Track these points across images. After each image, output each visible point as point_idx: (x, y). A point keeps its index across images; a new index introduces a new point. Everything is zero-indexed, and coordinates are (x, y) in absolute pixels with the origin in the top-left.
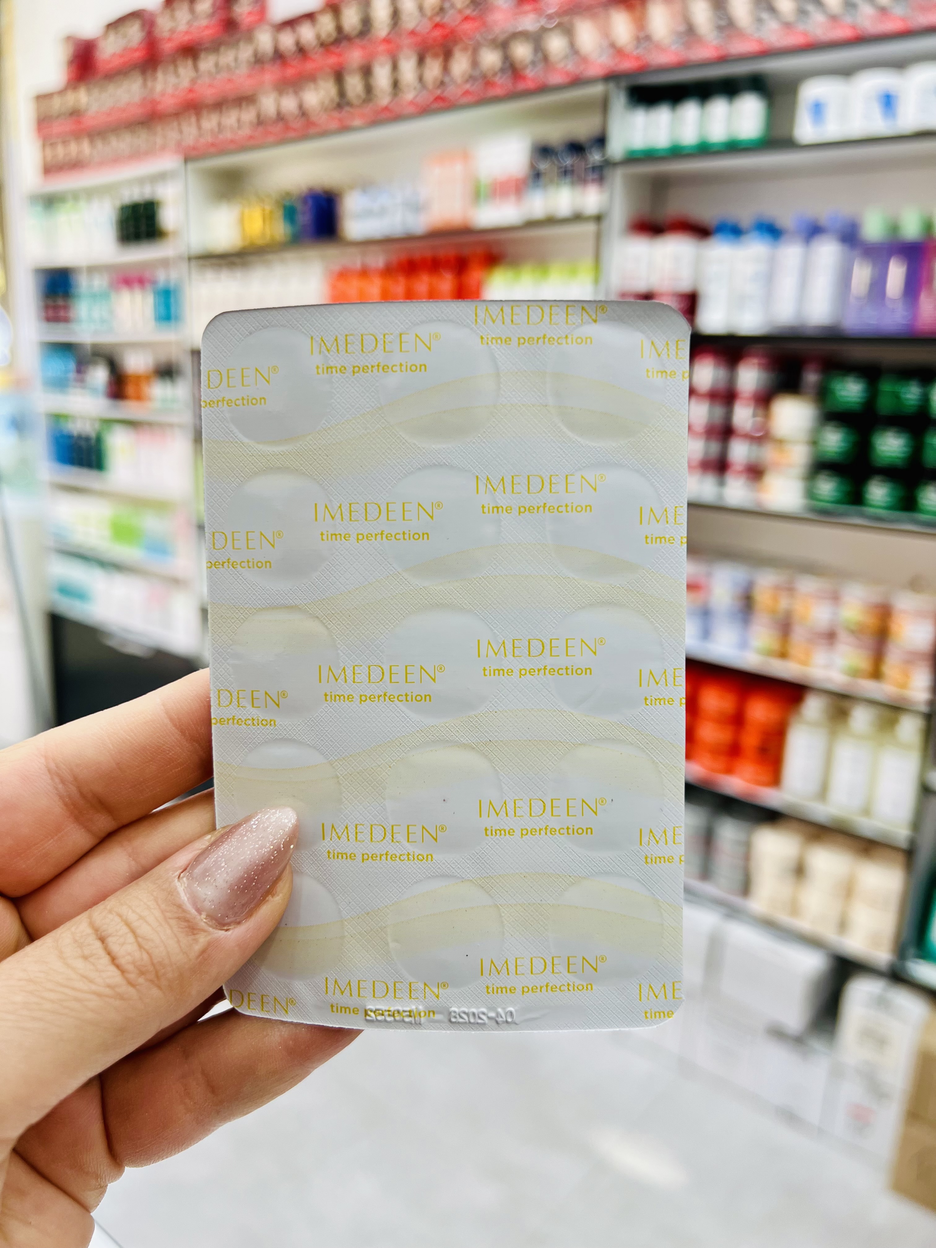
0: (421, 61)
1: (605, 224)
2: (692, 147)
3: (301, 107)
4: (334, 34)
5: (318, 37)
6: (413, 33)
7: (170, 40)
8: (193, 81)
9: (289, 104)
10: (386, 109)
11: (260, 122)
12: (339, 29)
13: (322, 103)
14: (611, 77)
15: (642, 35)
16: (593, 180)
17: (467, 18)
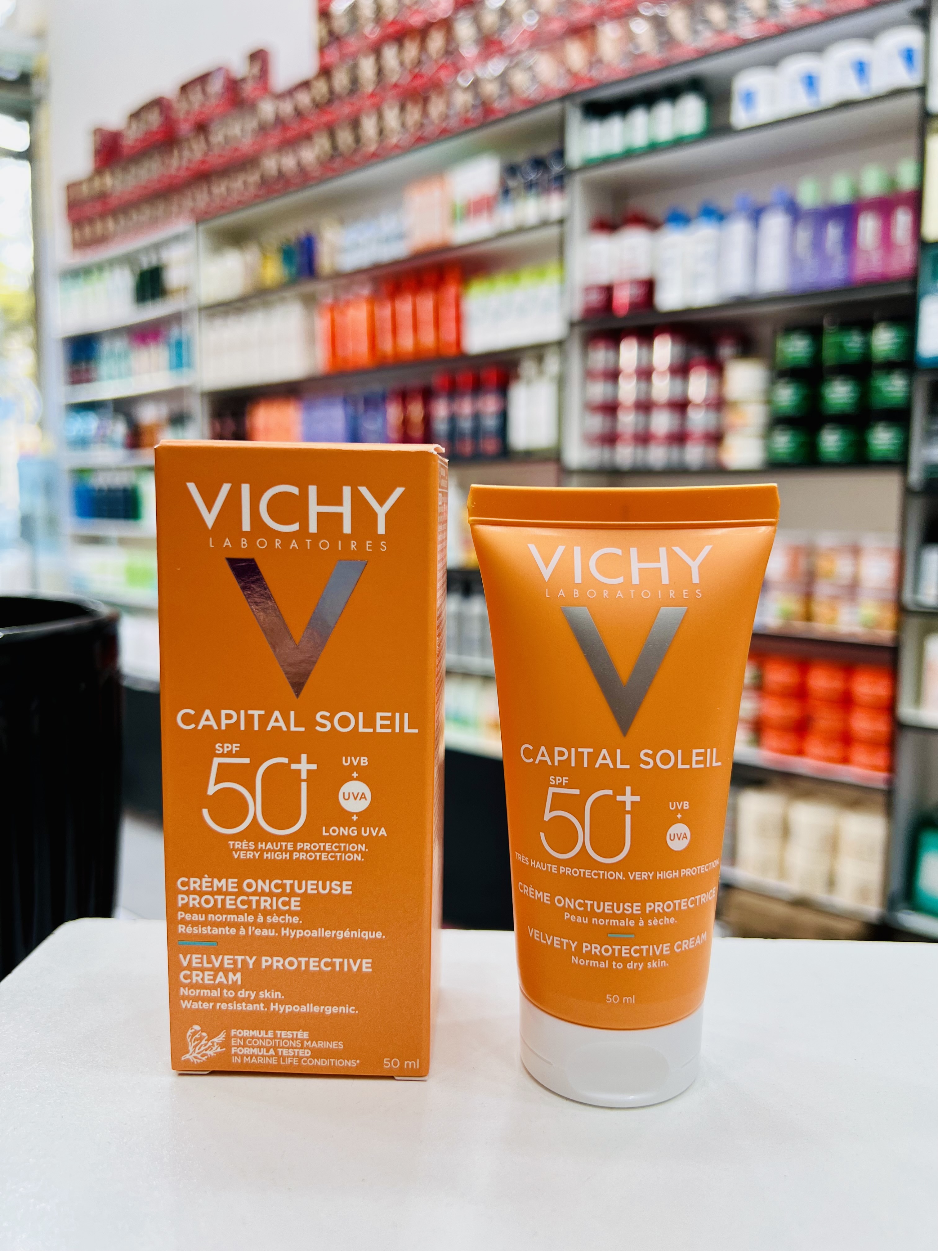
0: (403, 108)
1: (567, 226)
2: (640, 148)
3: (299, 164)
4: (327, 96)
5: (314, 100)
6: (396, 86)
7: (186, 120)
8: (206, 154)
9: (289, 162)
10: (374, 152)
11: (264, 182)
12: (331, 91)
13: (318, 158)
14: (566, 97)
15: (594, 59)
16: (556, 189)
17: (442, 67)
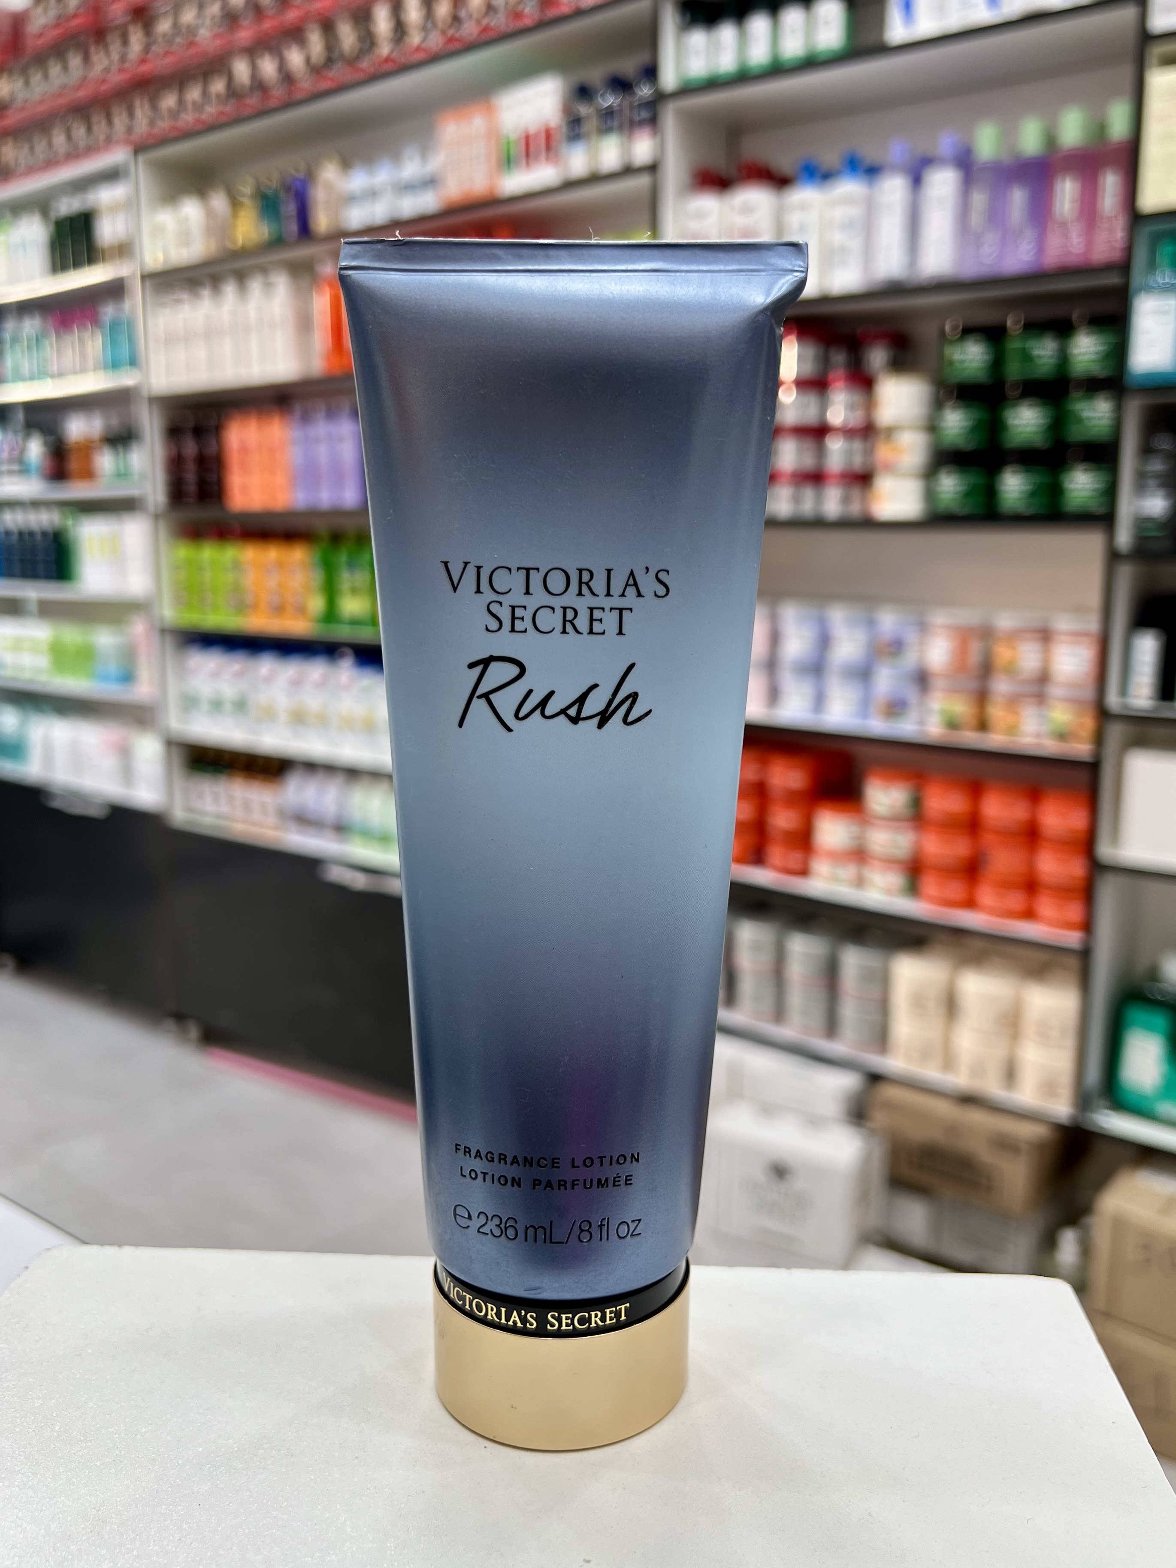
1: (660, 175)
2: (763, 67)
3: (283, 71)
10: (387, 60)
11: (233, 92)
16: (645, 124)
